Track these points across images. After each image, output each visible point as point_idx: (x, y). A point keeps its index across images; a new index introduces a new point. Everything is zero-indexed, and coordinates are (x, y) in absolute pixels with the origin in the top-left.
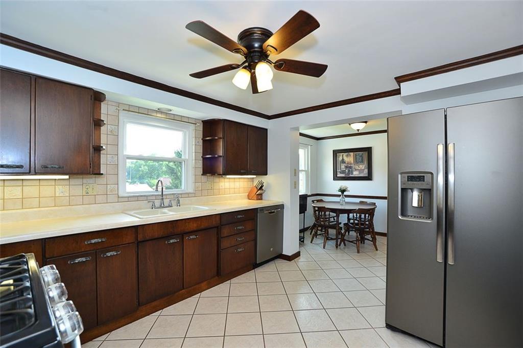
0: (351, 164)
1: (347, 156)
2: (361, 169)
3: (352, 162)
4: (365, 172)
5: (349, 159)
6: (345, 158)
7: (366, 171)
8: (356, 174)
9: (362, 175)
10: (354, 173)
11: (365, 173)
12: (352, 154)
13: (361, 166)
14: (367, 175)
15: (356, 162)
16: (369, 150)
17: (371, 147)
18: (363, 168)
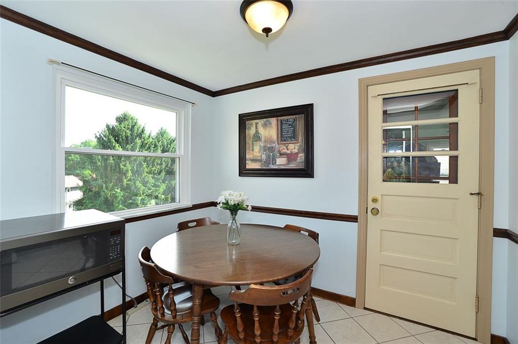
0: (272, 142)
1: (265, 125)
2: (291, 154)
3: (274, 137)
4: (299, 160)
5: (269, 131)
6: (261, 131)
7: (301, 157)
8: (281, 162)
9: (292, 166)
10: (278, 163)
11: (299, 162)
12: (273, 121)
13: (291, 146)
14: (302, 166)
15: (283, 138)
16: (306, 111)
17: (312, 105)
18: (296, 151)
